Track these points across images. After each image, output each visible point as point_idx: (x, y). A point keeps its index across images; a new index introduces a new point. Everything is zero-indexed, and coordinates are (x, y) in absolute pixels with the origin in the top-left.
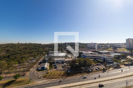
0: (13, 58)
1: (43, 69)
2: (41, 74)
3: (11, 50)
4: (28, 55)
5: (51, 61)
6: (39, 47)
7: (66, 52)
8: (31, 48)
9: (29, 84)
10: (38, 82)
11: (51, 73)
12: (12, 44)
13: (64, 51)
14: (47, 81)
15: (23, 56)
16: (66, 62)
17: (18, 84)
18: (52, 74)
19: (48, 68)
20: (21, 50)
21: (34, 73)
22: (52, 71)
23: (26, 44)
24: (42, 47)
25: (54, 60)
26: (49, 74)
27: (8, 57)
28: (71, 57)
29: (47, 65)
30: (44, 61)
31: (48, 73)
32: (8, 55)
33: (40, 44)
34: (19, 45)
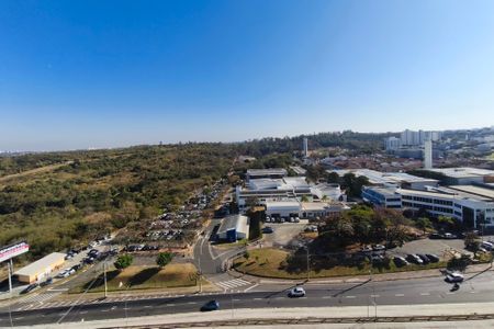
0: (151, 193)
1: (232, 236)
2: (225, 254)
3: (146, 166)
4: (187, 183)
5: (256, 209)
6: (217, 155)
7: (304, 171)
8: (194, 157)
9: (196, 288)
10: (221, 284)
11: (257, 258)
12: (146, 148)
13: (298, 169)
14: (245, 283)
15: (175, 188)
16: (305, 216)
18: (261, 261)
19: (247, 237)
20: (167, 167)
21: (205, 250)
22: (258, 246)
23: (180, 147)
24: (225, 155)
25: (265, 206)
26: (251, 260)
27: (138, 188)
28: (325, 197)
29: (241, 225)
30: (233, 209)
31: (246, 256)
32: (137, 180)
33: (219, 144)
34: (163, 149)
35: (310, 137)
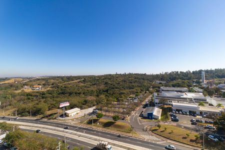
0: (112, 93)
1: (150, 116)
2: (147, 123)
3: (110, 82)
4: (127, 91)
5: (166, 106)
6: (143, 79)
7: (201, 90)
8: (132, 80)
9: (131, 135)
10: (143, 136)
11: (166, 129)
12: (110, 75)
13: (196, 89)
14: (158, 139)
15: (122, 92)
16: (201, 113)
17: (118, 129)
18: (168, 131)
19: (160, 118)
20: (119, 84)
21: (136, 120)
22: (166, 124)
23: (125, 75)
24: (148, 79)
25: (172, 105)
26: (162, 129)
27: (107, 91)
28: (219, 105)
29: (157, 112)
30: (152, 104)
31: (159, 126)
32: (106, 88)
33: (145, 74)
34: (117, 76)
35: (207, 72)
